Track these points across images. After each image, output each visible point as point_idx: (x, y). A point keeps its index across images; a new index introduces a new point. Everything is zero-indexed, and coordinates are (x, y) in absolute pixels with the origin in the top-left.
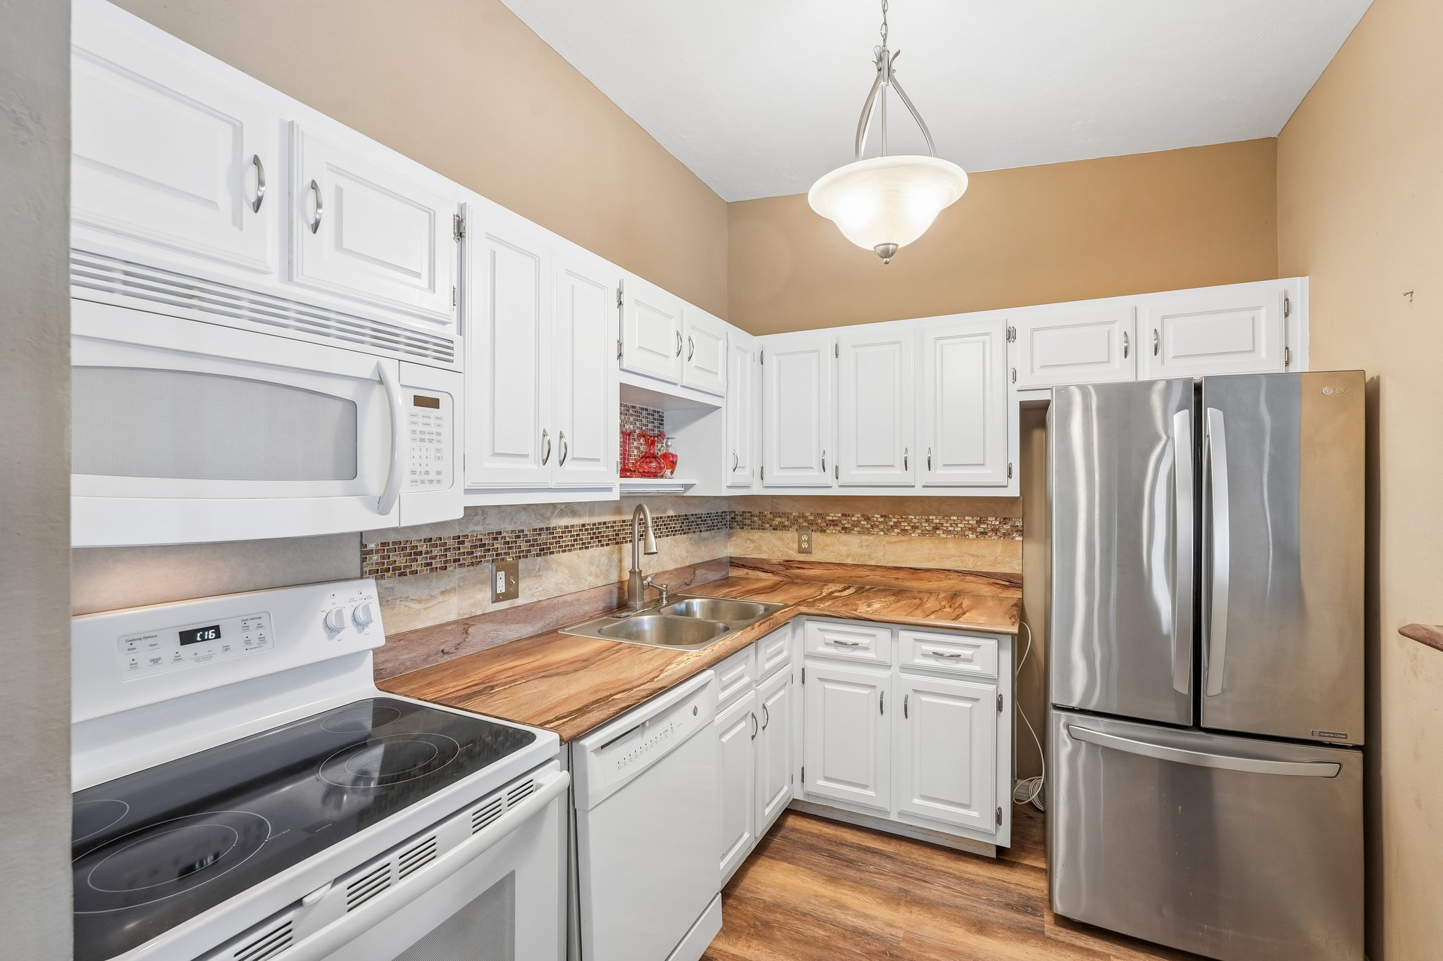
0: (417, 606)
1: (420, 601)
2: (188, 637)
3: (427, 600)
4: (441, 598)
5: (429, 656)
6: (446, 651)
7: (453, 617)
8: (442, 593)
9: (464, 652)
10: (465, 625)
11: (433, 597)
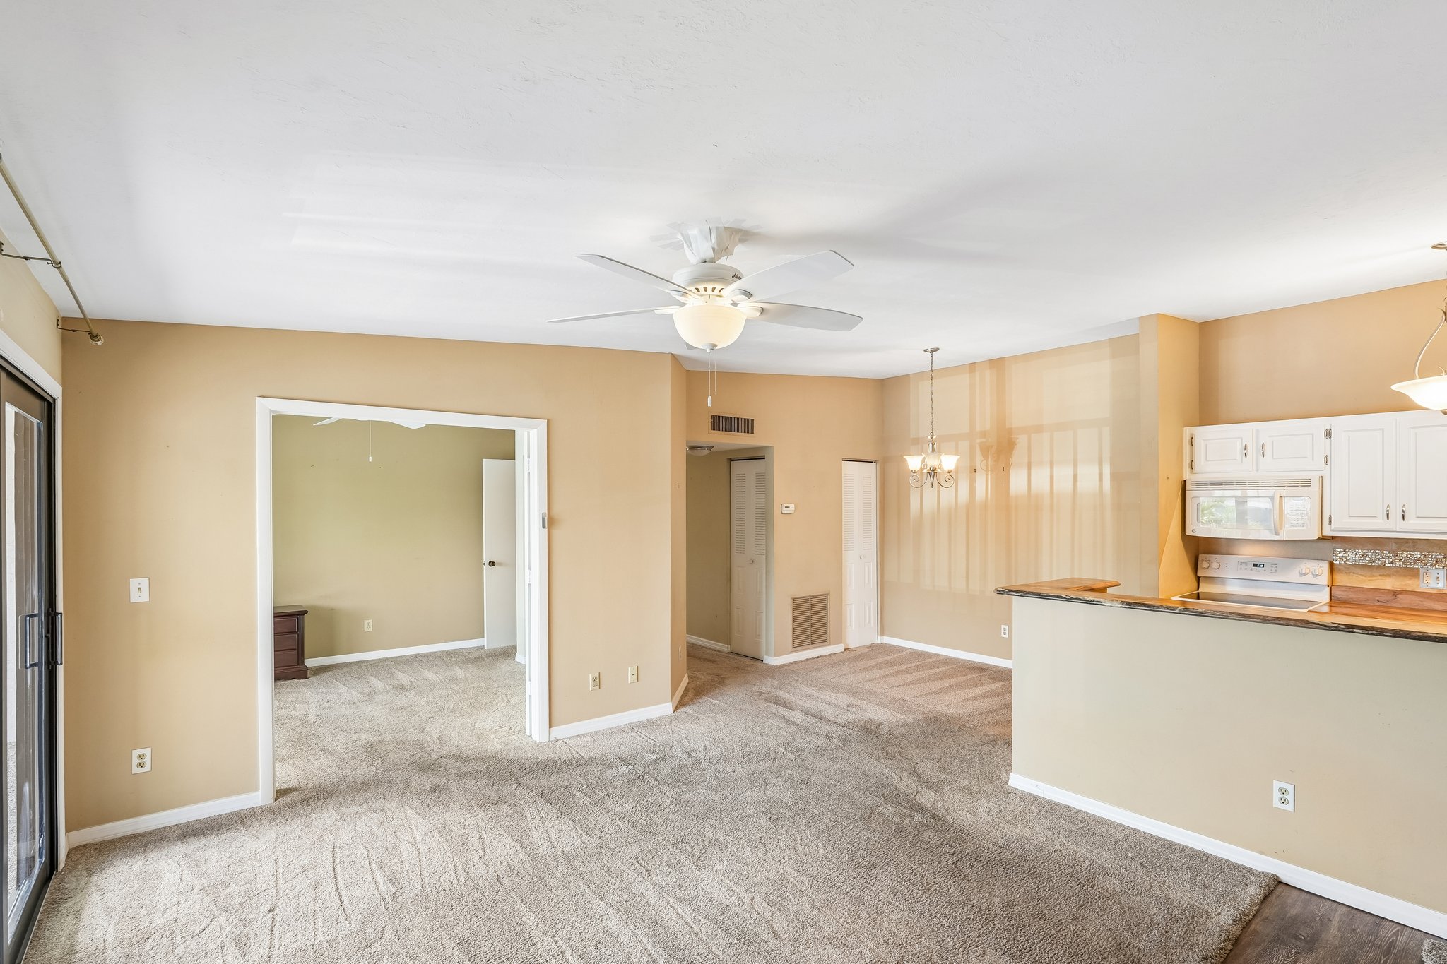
0: (1364, 578)
1: (1365, 576)
2: (1255, 565)
3: (1369, 577)
4: (1380, 577)
5: (1368, 600)
6: (1380, 600)
7: (1389, 587)
8: (1380, 575)
9: (1393, 605)
10: (1395, 593)
11: (1374, 576)
